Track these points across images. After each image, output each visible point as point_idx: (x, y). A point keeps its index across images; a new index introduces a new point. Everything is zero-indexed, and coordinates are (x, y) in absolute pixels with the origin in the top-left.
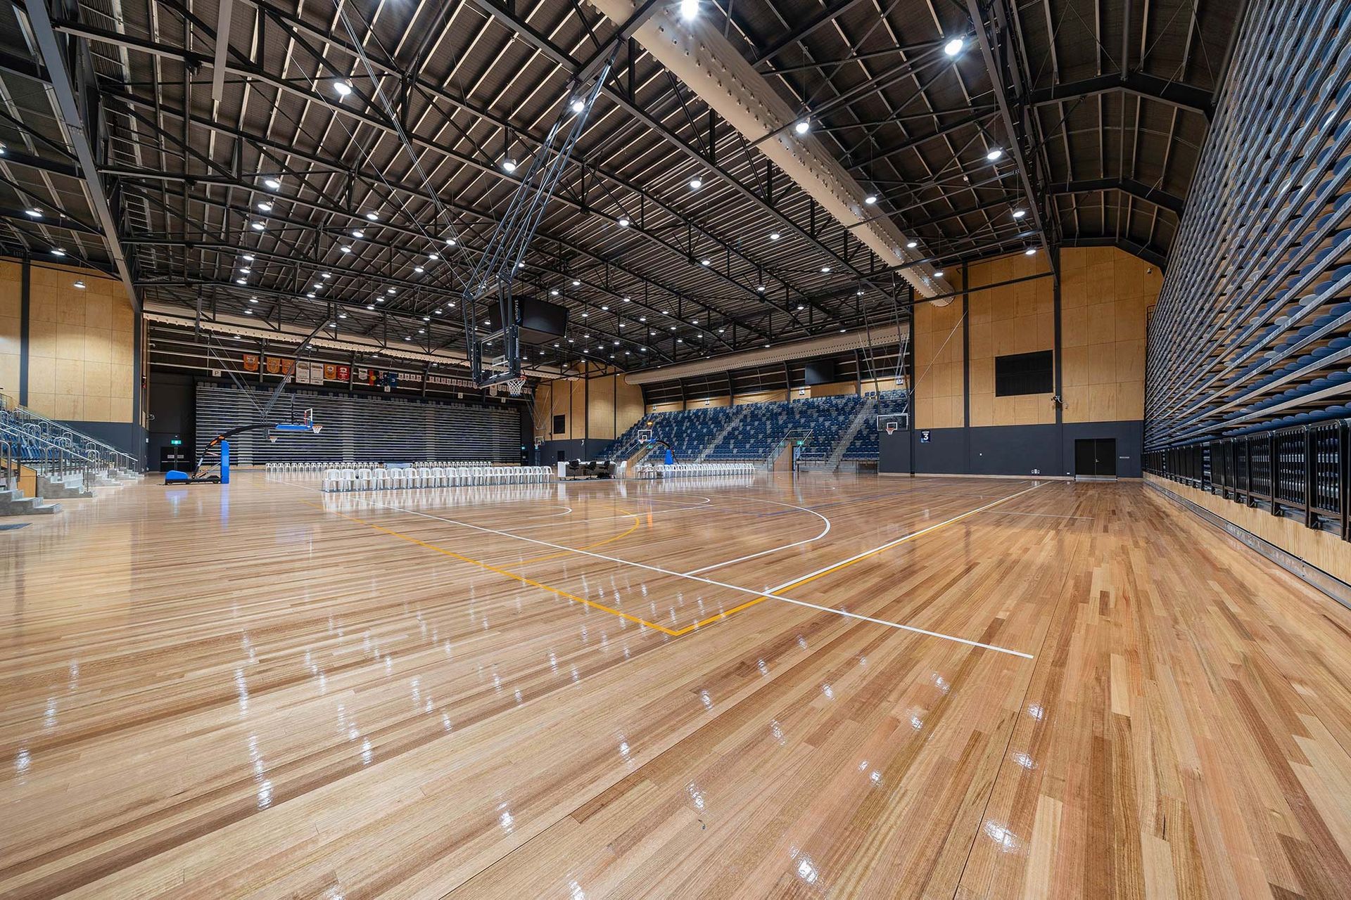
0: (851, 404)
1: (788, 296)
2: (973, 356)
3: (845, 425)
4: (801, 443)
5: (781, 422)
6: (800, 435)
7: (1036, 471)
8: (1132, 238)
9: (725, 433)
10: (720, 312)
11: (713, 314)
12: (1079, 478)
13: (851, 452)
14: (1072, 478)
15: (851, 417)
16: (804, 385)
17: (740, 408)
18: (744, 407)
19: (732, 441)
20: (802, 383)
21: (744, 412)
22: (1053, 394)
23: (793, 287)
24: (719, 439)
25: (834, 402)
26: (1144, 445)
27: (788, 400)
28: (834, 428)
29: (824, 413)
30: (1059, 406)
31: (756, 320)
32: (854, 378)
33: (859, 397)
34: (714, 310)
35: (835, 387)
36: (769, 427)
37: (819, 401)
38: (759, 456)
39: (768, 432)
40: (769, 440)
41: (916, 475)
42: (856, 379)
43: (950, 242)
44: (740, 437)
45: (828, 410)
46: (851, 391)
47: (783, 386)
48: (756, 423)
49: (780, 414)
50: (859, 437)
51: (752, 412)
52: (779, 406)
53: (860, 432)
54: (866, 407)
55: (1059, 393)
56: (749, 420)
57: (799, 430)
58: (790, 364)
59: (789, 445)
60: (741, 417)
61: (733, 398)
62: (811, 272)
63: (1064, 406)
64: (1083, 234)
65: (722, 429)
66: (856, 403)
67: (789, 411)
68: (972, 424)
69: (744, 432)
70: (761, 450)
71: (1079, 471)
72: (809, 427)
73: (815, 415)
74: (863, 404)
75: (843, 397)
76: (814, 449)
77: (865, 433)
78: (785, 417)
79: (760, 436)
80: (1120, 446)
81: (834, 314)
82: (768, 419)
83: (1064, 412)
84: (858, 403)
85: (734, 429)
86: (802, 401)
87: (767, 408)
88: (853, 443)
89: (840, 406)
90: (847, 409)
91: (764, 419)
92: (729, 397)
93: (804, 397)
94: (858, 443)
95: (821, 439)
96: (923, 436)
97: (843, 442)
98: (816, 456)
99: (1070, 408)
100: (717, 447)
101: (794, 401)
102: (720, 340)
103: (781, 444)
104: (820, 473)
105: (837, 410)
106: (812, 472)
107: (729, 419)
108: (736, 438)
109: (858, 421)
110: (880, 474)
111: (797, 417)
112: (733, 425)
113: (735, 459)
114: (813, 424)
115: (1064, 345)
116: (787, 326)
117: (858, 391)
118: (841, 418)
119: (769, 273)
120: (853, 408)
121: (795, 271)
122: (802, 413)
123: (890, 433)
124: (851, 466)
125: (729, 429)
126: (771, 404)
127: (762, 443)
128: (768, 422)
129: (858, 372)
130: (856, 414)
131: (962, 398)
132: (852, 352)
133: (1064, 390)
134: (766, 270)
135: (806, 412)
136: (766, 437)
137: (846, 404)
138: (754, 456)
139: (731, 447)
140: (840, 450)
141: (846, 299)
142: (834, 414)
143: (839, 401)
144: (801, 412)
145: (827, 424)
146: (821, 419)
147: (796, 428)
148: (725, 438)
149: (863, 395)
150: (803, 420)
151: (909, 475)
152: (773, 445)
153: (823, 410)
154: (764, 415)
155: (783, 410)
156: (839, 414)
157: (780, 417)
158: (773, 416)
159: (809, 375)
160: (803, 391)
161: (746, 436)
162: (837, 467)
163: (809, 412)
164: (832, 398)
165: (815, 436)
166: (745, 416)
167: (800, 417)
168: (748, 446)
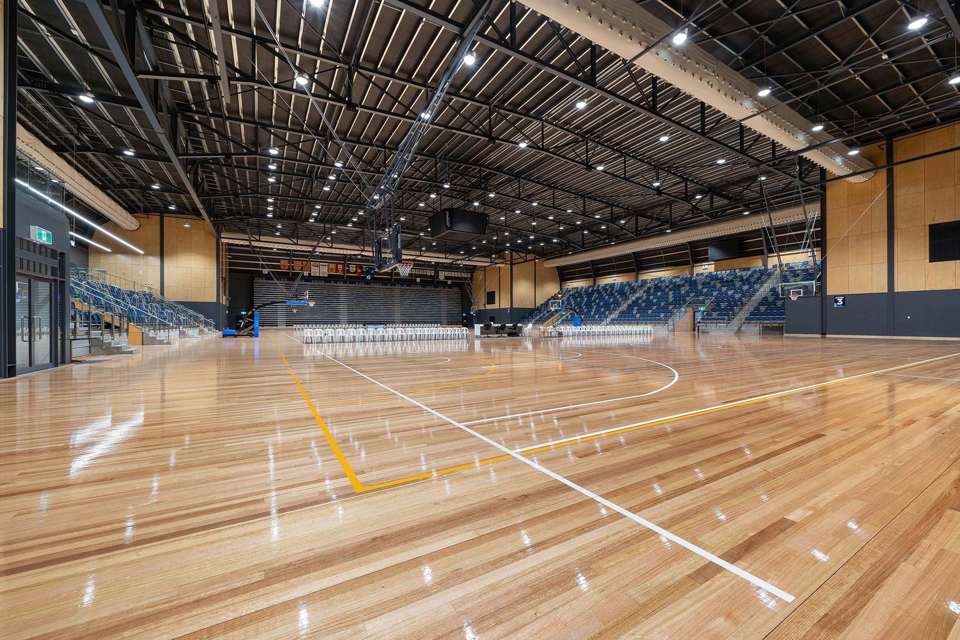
0: (757, 275)
3: (750, 293)
4: (702, 309)
5: (683, 292)
6: (701, 303)
9: (629, 302)
10: (622, 207)
11: (616, 209)
13: (754, 316)
15: (757, 286)
16: (708, 261)
17: (644, 282)
18: (649, 281)
19: (635, 308)
20: (706, 260)
21: (648, 285)
24: (624, 307)
25: (739, 274)
27: (691, 273)
28: (737, 296)
29: (729, 283)
31: (657, 211)
32: (761, 253)
33: (766, 269)
34: (617, 206)
35: (741, 262)
36: (671, 296)
37: (724, 273)
38: (660, 320)
39: (670, 300)
40: (671, 307)
41: (827, 336)
42: (763, 254)
44: (643, 305)
45: (732, 281)
46: (757, 264)
47: (687, 263)
48: (659, 293)
49: (683, 285)
50: (764, 301)
51: (656, 285)
52: (682, 279)
53: (765, 299)
54: (773, 277)
56: (652, 291)
57: (701, 298)
58: (693, 245)
59: (690, 310)
60: (645, 288)
61: (638, 274)
65: (627, 299)
66: (762, 275)
67: (692, 283)
68: (899, 289)
69: (647, 301)
70: (662, 315)
72: (712, 295)
73: (718, 285)
74: (770, 274)
75: (749, 269)
76: (715, 315)
77: (771, 299)
78: (687, 288)
79: (663, 304)
82: (670, 290)
84: (765, 274)
85: (638, 299)
86: (705, 275)
87: (671, 282)
88: (756, 309)
89: (745, 277)
90: (753, 280)
91: (667, 290)
92: (634, 273)
93: (707, 271)
94: (763, 309)
95: (723, 305)
96: (837, 301)
97: (746, 308)
98: (718, 319)
100: (621, 313)
101: (697, 275)
102: (623, 229)
103: (683, 309)
104: (721, 333)
105: (742, 280)
106: (712, 333)
107: (633, 290)
108: (639, 305)
109: (764, 290)
110: (785, 335)
111: (700, 287)
112: (637, 295)
113: (638, 322)
114: (715, 293)
116: (687, 214)
117: (765, 264)
118: (746, 287)
120: (758, 279)
122: (705, 284)
123: (794, 299)
124: (754, 328)
125: (634, 298)
126: (675, 277)
127: (665, 309)
128: (671, 293)
129: (765, 248)
130: (762, 284)
132: (758, 230)
135: (709, 283)
136: (668, 304)
137: (751, 276)
138: (656, 320)
139: (635, 312)
140: (743, 314)
142: (738, 284)
143: (744, 273)
144: (703, 284)
145: (730, 293)
146: (724, 289)
147: (698, 296)
148: (629, 306)
149: (770, 266)
150: (705, 290)
151: (819, 336)
152: (675, 310)
153: (727, 281)
154: (667, 287)
155: (686, 282)
156: (743, 284)
157: (682, 288)
158: (676, 287)
159: (712, 252)
160: (707, 267)
161: (649, 304)
162: (739, 329)
163: (712, 283)
164: (737, 270)
165: (717, 303)
166: (649, 288)
167: (703, 288)
168: (650, 312)
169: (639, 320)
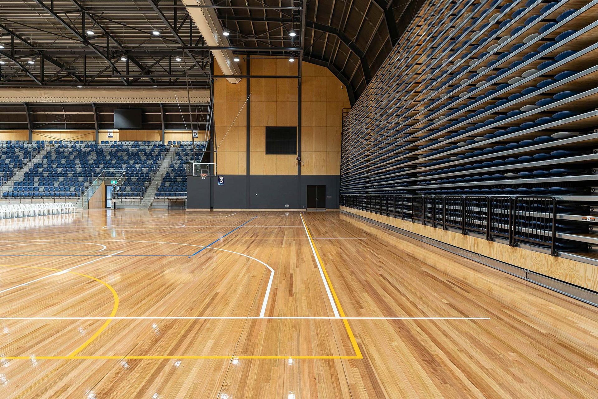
0: (157, 150)
1: (108, 43)
2: (253, 124)
3: (154, 168)
4: (114, 182)
5: (91, 162)
6: (113, 175)
7: (287, 206)
8: (335, 65)
9: (26, 169)
10: (24, 40)
11: (17, 41)
12: (309, 210)
13: (161, 192)
14: (305, 210)
15: (159, 161)
16: (113, 128)
17: (40, 146)
18: (46, 144)
19: (36, 179)
20: (111, 127)
21: (47, 149)
22: (297, 156)
23: (112, 37)
24: (19, 176)
25: (142, 147)
26: (340, 190)
27: (96, 140)
28: (145, 170)
29: (134, 155)
30: (299, 163)
31: (69, 59)
32: (158, 127)
33: (163, 145)
34: (19, 37)
35: (142, 134)
36: (78, 166)
37: (128, 144)
38: (71, 195)
39: (79, 170)
40: (81, 179)
41: (215, 210)
42: (161, 129)
43: (243, 37)
44: (46, 174)
45: (137, 154)
46: (155, 138)
47: (91, 127)
48: (63, 161)
49: (89, 154)
50: (167, 177)
51: (57, 150)
52: (87, 146)
53: (168, 174)
54: (169, 153)
55: (300, 155)
56: (54, 157)
57: (112, 170)
58: (98, 107)
59: (102, 183)
60: (44, 153)
61: (32, 132)
62: (133, 28)
63: (302, 164)
64: (313, 56)
65: (21, 165)
66: (161, 150)
67: (100, 152)
68: (252, 173)
69: (49, 169)
70: (72, 189)
71: (309, 206)
72: (121, 168)
73: (126, 157)
74: (168, 150)
75: (149, 142)
76: (128, 189)
77: (172, 175)
78: (95, 157)
79: (70, 175)
80: (328, 190)
81: (145, 70)
82: (76, 158)
83: (302, 168)
84: (163, 150)
85: (37, 166)
86: (111, 143)
87: (74, 147)
88: (163, 184)
89: (148, 151)
90: (155, 154)
91: (72, 157)
92: (27, 131)
93: (113, 140)
94: (167, 184)
95: (134, 179)
96: (219, 180)
97: (153, 183)
98: (131, 195)
99: (305, 165)
100: (17, 184)
101: (103, 142)
102: (26, 71)
103: (94, 183)
104: (136, 210)
105: (145, 154)
106: (127, 210)
107: (28, 155)
108: (41, 175)
109: (165, 165)
110: (187, 210)
111: (108, 158)
112: (35, 161)
113: (42, 197)
114: (124, 166)
115: (303, 125)
116: (105, 70)
117: (162, 139)
118: (150, 162)
119: (93, 18)
120: (159, 154)
121: (118, 23)
122: (113, 155)
123: (204, 178)
124: (163, 204)
125: (31, 165)
126: (78, 143)
127: (73, 181)
128: (77, 161)
129: (162, 123)
130: (163, 159)
131: (245, 154)
132: (157, 105)
133: (302, 154)
134: (89, 14)
135: (115, 154)
136: (77, 175)
137: (153, 149)
138: (66, 195)
139: (36, 184)
140: (152, 190)
141: (161, 59)
142: (143, 158)
143: (146, 147)
144: (110, 154)
145: (138, 166)
146: (132, 162)
147: (108, 168)
148: (26, 175)
149: (166, 142)
150: (114, 162)
151: (209, 210)
152: (87, 184)
153: (133, 153)
154: (71, 153)
155: (92, 150)
156: (148, 158)
157: (89, 157)
158: (82, 155)
159: (118, 120)
160: (112, 134)
161: (54, 175)
162: (151, 205)
163: (119, 154)
164: (140, 143)
165: (129, 176)
166: (49, 153)
167: (111, 159)
168: (56, 184)
169: (44, 194)
